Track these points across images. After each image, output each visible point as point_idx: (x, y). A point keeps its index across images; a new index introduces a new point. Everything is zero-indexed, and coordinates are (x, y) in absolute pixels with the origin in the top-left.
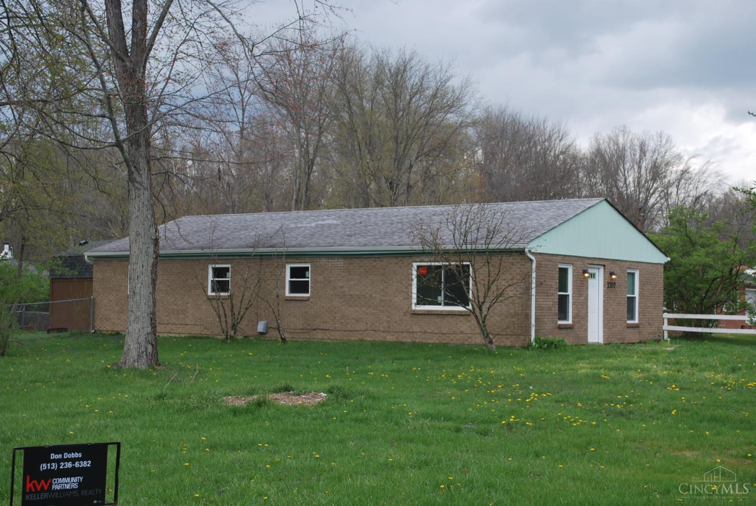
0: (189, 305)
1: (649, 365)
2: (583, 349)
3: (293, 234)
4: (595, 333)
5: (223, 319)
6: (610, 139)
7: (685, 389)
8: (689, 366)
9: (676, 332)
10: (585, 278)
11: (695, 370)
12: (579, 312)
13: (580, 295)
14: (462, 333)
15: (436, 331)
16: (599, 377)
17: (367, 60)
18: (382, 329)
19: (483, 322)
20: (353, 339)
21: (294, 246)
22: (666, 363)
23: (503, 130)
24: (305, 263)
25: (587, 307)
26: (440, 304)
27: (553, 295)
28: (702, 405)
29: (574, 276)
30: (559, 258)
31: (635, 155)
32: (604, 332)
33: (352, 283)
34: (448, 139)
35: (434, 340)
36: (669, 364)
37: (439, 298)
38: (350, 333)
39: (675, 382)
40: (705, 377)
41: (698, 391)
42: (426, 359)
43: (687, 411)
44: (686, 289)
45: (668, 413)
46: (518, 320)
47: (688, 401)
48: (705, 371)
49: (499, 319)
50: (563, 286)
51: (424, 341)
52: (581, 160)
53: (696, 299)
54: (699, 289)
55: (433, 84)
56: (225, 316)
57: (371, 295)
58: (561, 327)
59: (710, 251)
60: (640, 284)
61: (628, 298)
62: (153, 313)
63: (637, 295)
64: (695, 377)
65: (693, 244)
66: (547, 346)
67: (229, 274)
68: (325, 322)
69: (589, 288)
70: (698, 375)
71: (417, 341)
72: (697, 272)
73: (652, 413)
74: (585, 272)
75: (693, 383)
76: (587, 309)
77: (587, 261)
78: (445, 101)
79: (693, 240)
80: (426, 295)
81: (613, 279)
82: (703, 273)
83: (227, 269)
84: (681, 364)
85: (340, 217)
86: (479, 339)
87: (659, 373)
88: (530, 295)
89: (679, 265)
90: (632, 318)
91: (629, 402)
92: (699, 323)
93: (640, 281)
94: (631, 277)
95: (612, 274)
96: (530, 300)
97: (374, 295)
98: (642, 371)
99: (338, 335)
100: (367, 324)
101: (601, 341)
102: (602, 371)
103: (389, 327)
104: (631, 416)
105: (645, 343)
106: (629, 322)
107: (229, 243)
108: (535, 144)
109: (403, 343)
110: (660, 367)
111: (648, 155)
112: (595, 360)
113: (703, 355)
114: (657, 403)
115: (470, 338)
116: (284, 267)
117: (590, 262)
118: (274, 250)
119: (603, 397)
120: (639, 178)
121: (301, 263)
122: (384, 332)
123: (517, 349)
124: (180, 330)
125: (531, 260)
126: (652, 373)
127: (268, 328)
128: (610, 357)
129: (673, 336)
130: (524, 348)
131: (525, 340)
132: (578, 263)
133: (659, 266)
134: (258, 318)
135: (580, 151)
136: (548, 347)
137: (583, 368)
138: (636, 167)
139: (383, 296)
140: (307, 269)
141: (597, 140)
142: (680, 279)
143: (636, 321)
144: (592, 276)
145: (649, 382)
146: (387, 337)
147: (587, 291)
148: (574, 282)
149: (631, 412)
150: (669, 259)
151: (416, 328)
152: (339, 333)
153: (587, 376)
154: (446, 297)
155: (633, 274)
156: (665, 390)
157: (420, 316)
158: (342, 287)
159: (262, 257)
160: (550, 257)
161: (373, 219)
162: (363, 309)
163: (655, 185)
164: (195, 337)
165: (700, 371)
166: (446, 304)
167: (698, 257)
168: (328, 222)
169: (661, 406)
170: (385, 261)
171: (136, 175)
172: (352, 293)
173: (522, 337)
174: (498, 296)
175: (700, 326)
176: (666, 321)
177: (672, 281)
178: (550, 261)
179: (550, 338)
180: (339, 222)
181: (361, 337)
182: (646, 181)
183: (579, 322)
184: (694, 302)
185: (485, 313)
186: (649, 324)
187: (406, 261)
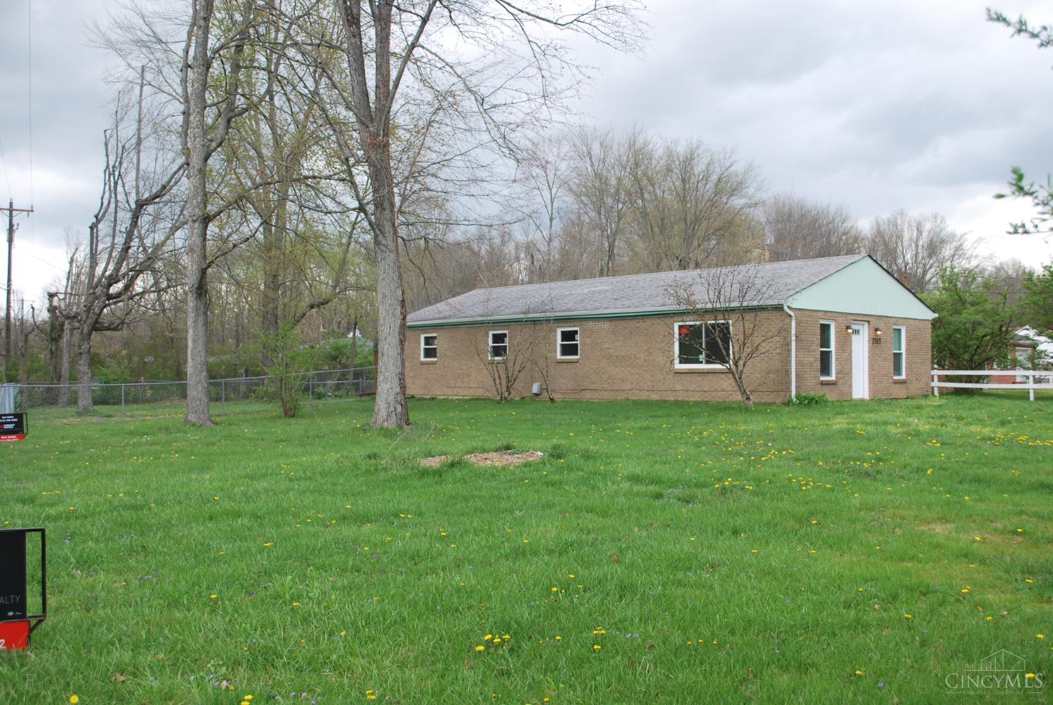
0: (472, 369)
1: (911, 420)
2: (847, 405)
3: (566, 300)
4: (861, 388)
5: (498, 381)
6: (889, 221)
7: (947, 444)
8: (955, 420)
9: (946, 388)
10: (848, 334)
11: (961, 424)
12: (842, 368)
13: (844, 351)
14: (723, 390)
15: (698, 389)
16: (854, 433)
17: (659, 153)
18: (646, 388)
19: (740, 378)
20: (619, 398)
21: (564, 311)
22: (929, 417)
23: (790, 215)
24: (574, 326)
25: (851, 362)
26: (701, 362)
27: (814, 350)
28: (964, 462)
29: (836, 332)
30: (820, 314)
31: (912, 235)
32: (870, 388)
33: (618, 344)
34: (732, 219)
35: (696, 397)
36: (933, 418)
37: (701, 356)
38: (617, 393)
39: (937, 436)
40: (971, 432)
41: (961, 446)
42: (681, 416)
43: (944, 469)
44: (955, 346)
45: (922, 473)
46: (778, 376)
47: (948, 458)
48: (971, 424)
49: (759, 376)
50: (825, 342)
51: (687, 399)
52: (862, 239)
53: (966, 356)
54: (969, 346)
55: (718, 170)
56: (500, 378)
57: (635, 356)
58: (823, 384)
59: (980, 309)
60: (907, 340)
61: (895, 354)
62: (402, 374)
63: (903, 351)
64: (960, 431)
65: (963, 302)
66: (807, 402)
67: (507, 340)
68: (593, 383)
69: (853, 344)
70: (963, 429)
71: (680, 399)
72: (966, 330)
73: (904, 472)
74: (848, 328)
75: (956, 437)
76: (851, 365)
77: (850, 317)
78: (729, 185)
79: (963, 299)
80: (688, 354)
81: (878, 335)
82: (974, 330)
83: (505, 335)
84: (946, 417)
85: (611, 283)
86: (739, 397)
87: (921, 428)
88: (789, 351)
89: (949, 323)
90: (899, 374)
91: (879, 459)
92: (969, 379)
93: (907, 337)
94: (897, 333)
95: (876, 330)
96: (789, 356)
97: (638, 356)
98: (903, 425)
99: (606, 395)
100: (632, 383)
101: (867, 397)
102: (858, 426)
103: (653, 386)
104: (879, 476)
105: (912, 398)
106: (896, 378)
107: (507, 310)
108: (820, 227)
109: (665, 401)
110: (922, 422)
111: (925, 234)
112: (853, 415)
113: (971, 409)
114: (911, 461)
115: (731, 395)
116: (556, 331)
117: (853, 318)
118: (543, 315)
119: (851, 454)
120: (916, 255)
121: (570, 326)
122: (648, 391)
123: (777, 406)
124: (465, 393)
125: (790, 316)
126: (913, 426)
127: (541, 389)
128: (871, 411)
129: (943, 392)
130: (784, 404)
131: (785, 396)
132: (841, 319)
133: (927, 322)
134: (533, 380)
135: (861, 232)
136: (809, 402)
137: (840, 423)
138: (913, 246)
139: (647, 356)
140: (576, 332)
141: (877, 223)
142: (950, 336)
143: (903, 377)
144: (857, 332)
145: (907, 437)
146: (652, 396)
147: (851, 347)
148: (837, 337)
149: (879, 472)
150: (936, 315)
151: (678, 387)
152: (606, 393)
153: (841, 431)
154: (707, 356)
155: (900, 330)
156: (924, 446)
157: (682, 376)
158: (608, 348)
159: (535, 322)
160: (811, 313)
161: (641, 284)
162: (629, 369)
163: (931, 261)
164: (477, 399)
165: (966, 424)
166: (708, 362)
167: (969, 314)
168: (599, 288)
169: (915, 465)
170: (648, 322)
171: (380, 237)
172: (618, 354)
173: (782, 394)
174: (752, 352)
175: (971, 382)
176: (936, 378)
177: (941, 338)
178: (809, 316)
179: (812, 394)
180: (609, 288)
181: (626, 396)
182: (923, 258)
183: (843, 378)
184: (964, 359)
185: (740, 368)
186: (917, 379)
187: (668, 321)
